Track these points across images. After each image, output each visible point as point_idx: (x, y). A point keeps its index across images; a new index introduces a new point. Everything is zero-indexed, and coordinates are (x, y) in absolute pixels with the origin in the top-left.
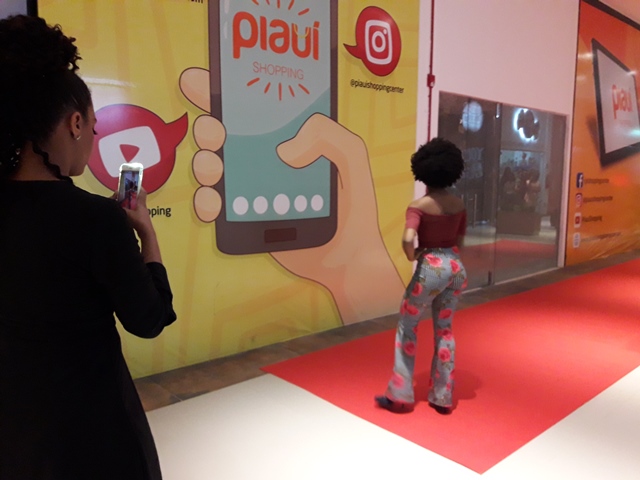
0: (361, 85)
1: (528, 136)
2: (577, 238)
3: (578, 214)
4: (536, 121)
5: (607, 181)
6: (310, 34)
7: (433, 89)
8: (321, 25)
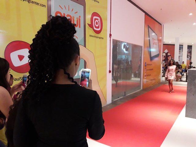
3: (145, 74)
4: (128, 47)
5: (152, 64)
6: (78, 20)
7: (111, 38)
8: (81, 17)
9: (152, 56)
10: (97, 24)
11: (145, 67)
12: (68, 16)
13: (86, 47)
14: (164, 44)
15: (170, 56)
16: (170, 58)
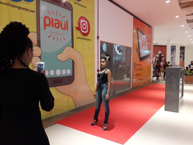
0: (80, 38)
1: (120, 52)
2: (135, 80)
3: (135, 74)
4: (121, 48)
5: (141, 65)
6: (65, 23)
7: (99, 40)
8: (68, 21)
9: (141, 57)
10: (84, 27)
11: (134, 67)
12: (56, 20)
13: (73, 48)
14: (154, 46)
15: (163, 57)
16: (163, 59)
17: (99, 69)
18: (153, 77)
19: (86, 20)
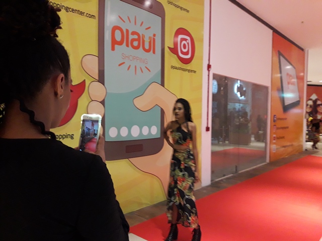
0: (176, 68)
2: (274, 148)
3: (275, 136)
4: (244, 89)
5: (286, 119)
6: (151, 40)
7: (210, 72)
8: (156, 36)
9: (286, 104)
10: (185, 47)
11: (273, 124)
12: (134, 33)
13: (163, 86)
14: (308, 85)
15: (321, 106)
16: (321, 109)
17: (210, 126)
18: (307, 141)
19: (188, 34)
